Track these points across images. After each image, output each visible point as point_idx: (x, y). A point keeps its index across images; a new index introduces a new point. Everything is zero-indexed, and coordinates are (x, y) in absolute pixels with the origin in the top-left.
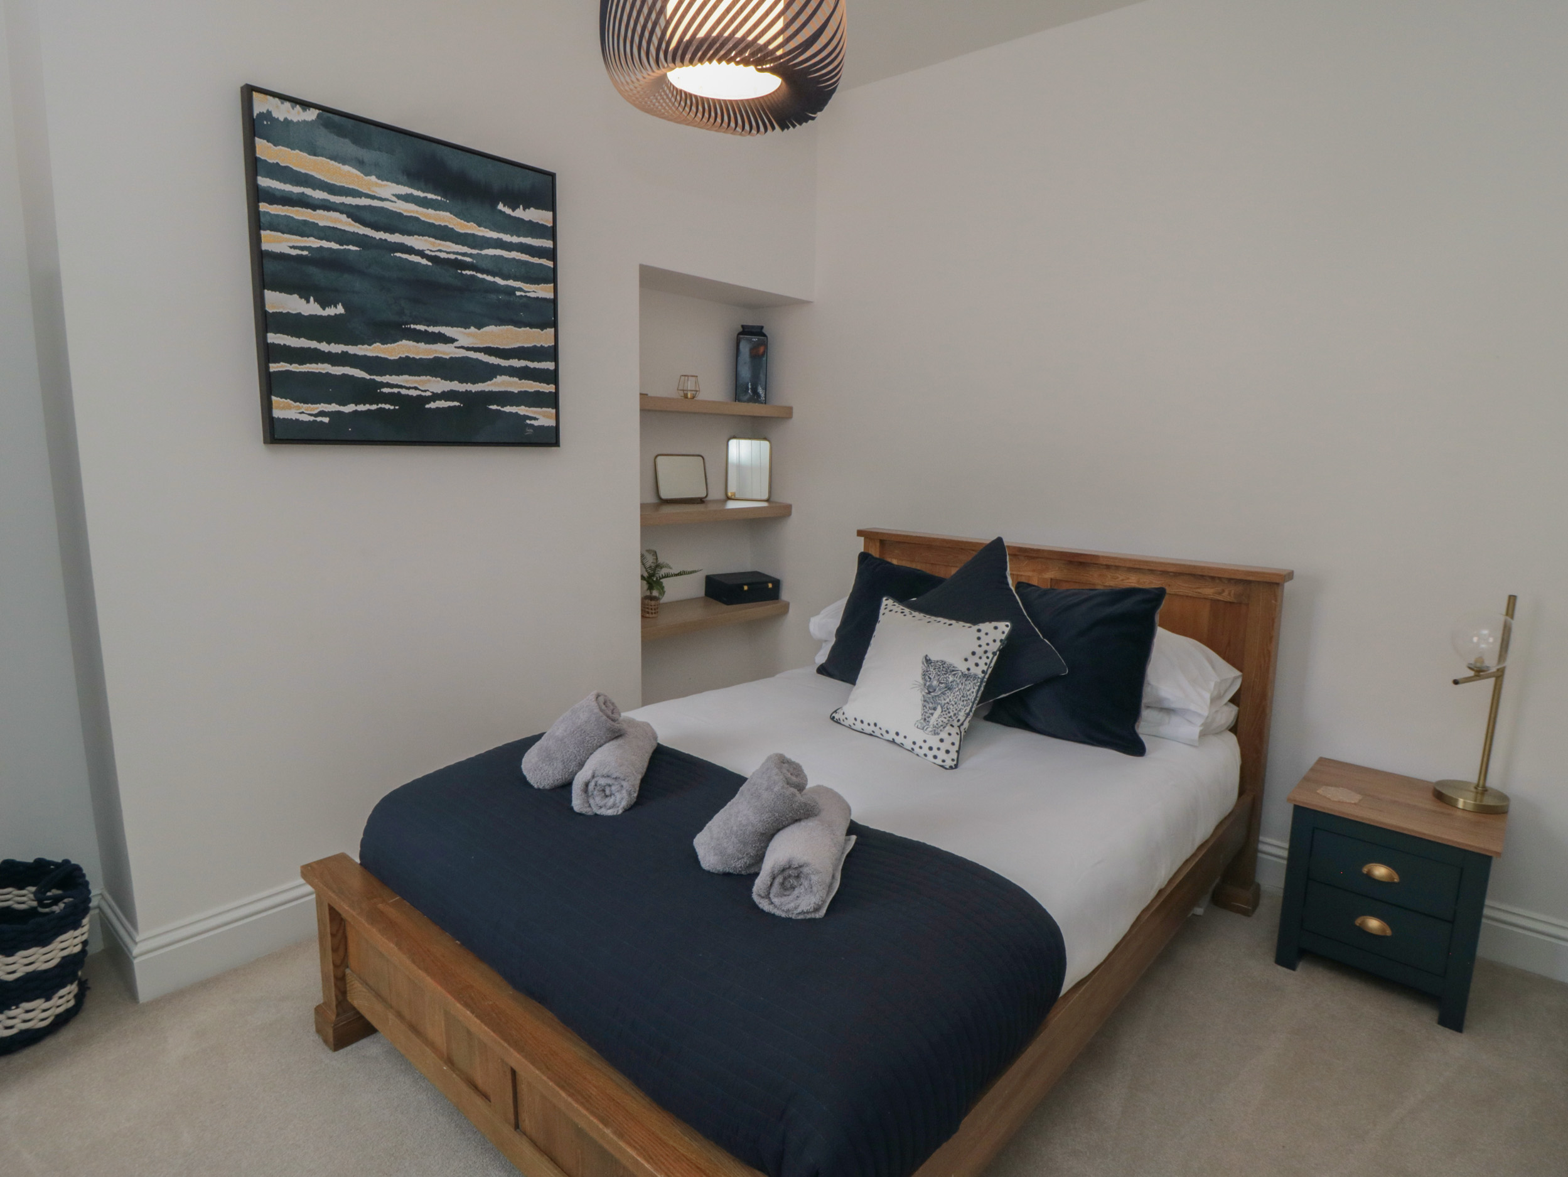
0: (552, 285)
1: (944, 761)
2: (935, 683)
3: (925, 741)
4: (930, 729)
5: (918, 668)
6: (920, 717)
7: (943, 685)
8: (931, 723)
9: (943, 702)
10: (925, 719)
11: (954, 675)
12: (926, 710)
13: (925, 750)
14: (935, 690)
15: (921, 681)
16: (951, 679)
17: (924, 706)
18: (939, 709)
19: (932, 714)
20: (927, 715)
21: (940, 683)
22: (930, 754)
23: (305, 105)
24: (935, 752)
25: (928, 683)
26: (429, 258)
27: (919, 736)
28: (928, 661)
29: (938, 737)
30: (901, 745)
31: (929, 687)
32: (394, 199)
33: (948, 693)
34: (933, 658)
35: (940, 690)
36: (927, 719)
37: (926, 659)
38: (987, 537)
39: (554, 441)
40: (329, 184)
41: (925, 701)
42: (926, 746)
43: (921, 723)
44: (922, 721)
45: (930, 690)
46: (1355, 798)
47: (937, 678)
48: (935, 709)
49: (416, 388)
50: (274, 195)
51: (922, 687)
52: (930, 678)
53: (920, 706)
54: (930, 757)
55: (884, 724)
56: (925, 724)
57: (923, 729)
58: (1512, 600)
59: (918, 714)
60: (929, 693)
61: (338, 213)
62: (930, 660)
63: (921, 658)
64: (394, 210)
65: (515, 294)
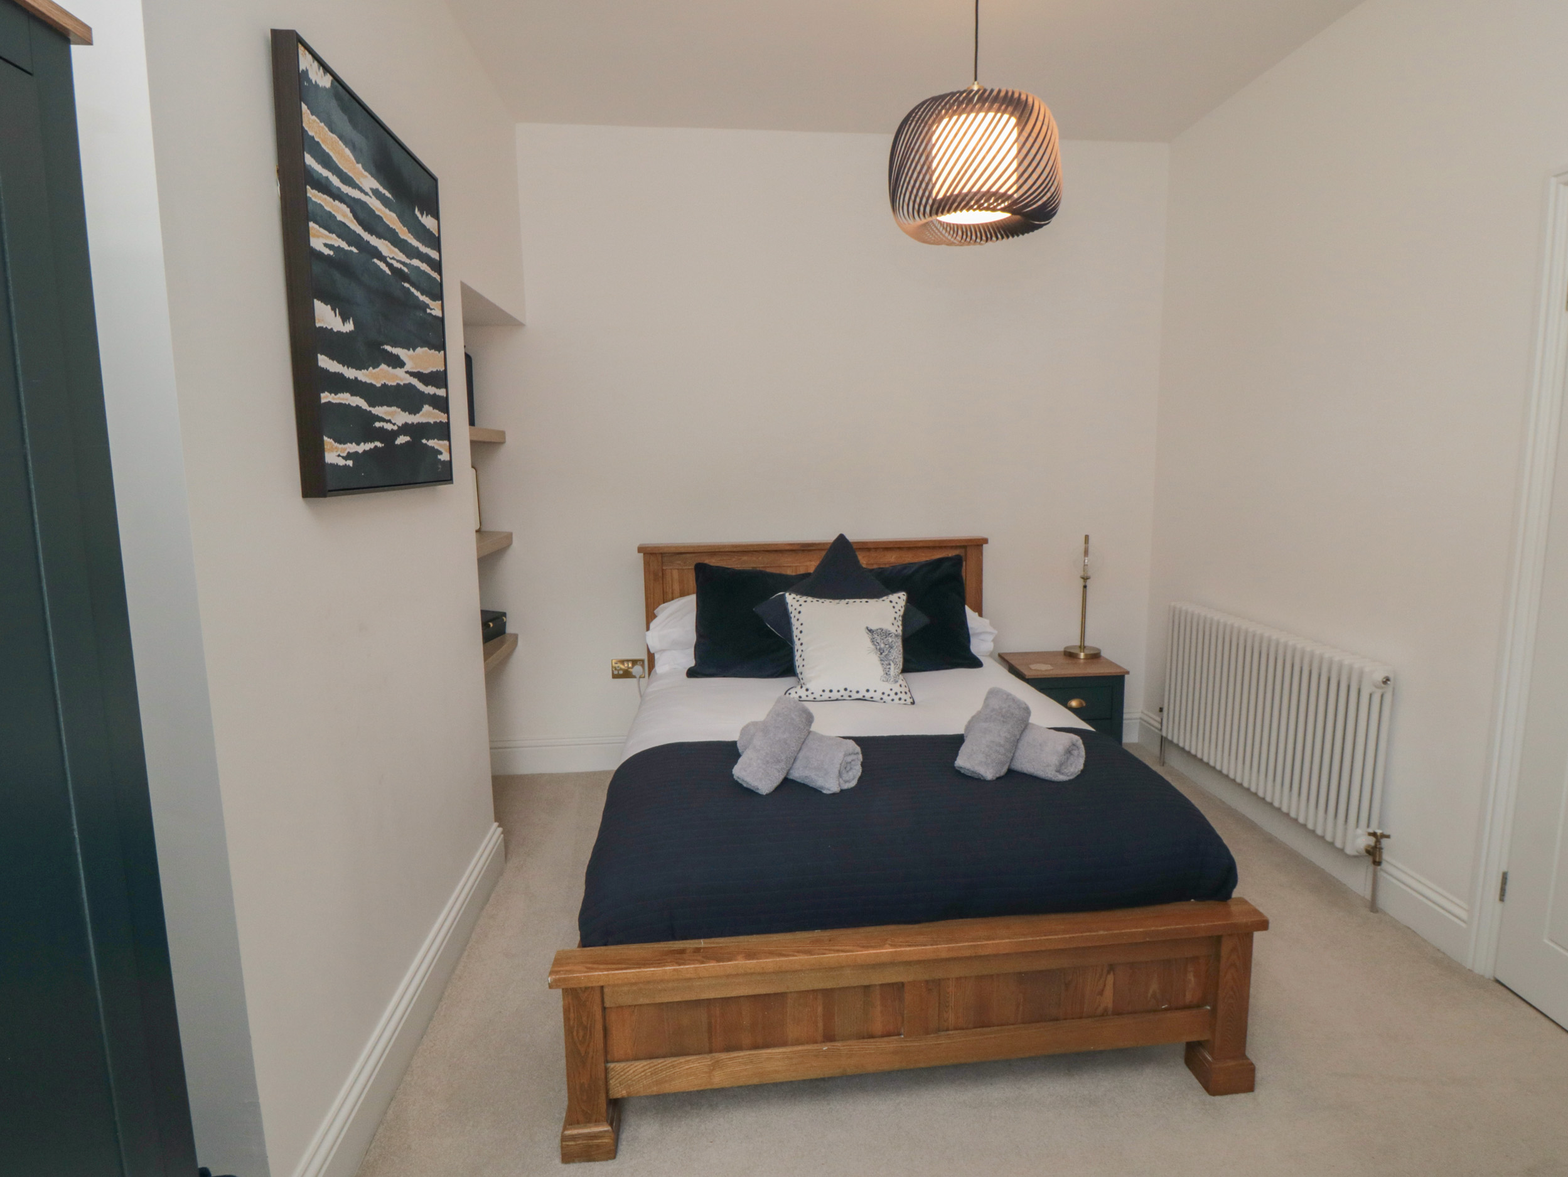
0: (440, 302)
1: (905, 700)
2: (882, 646)
3: (891, 690)
4: (892, 680)
5: (866, 638)
6: (882, 673)
7: (887, 646)
8: (891, 675)
9: (892, 658)
10: (887, 674)
11: (891, 636)
12: (885, 667)
13: (893, 696)
14: (884, 651)
15: (873, 647)
16: (890, 640)
17: (882, 664)
18: (892, 664)
19: (890, 668)
20: (887, 670)
21: (886, 645)
22: (896, 698)
23: (326, 69)
24: (899, 695)
25: (878, 647)
26: (390, 266)
27: (886, 687)
28: (870, 631)
29: (898, 684)
30: (872, 699)
31: (880, 649)
32: (371, 193)
33: (892, 651)
34: (873, 628)
35: (887, 650)
36: (888, 673)
37: (869, 630)
38: (831, 537)
39: (449, 479)
40: (339, 168)
41: (881, 660)
42: (892, 693)
43: (885, 677)
44: (885, 675)
45: (881, 651)
46: (1049, 667)
47: (882, 641)
48: (890, 664)
49: (389, 421)
50: (312, 177)
51: (875, 651)
52: (878, 643)
53: (880, 665)
54: (896, 701)
55: (852, 687)
56: (887, 677)
57: (887, 681)
58: (1087, 537)
59: (879, 670)
60: (881, 654)
61: (345, 206)
62: (871, 630)
63: (864, 632)
64: (372, 207)
65: (426, 311)
